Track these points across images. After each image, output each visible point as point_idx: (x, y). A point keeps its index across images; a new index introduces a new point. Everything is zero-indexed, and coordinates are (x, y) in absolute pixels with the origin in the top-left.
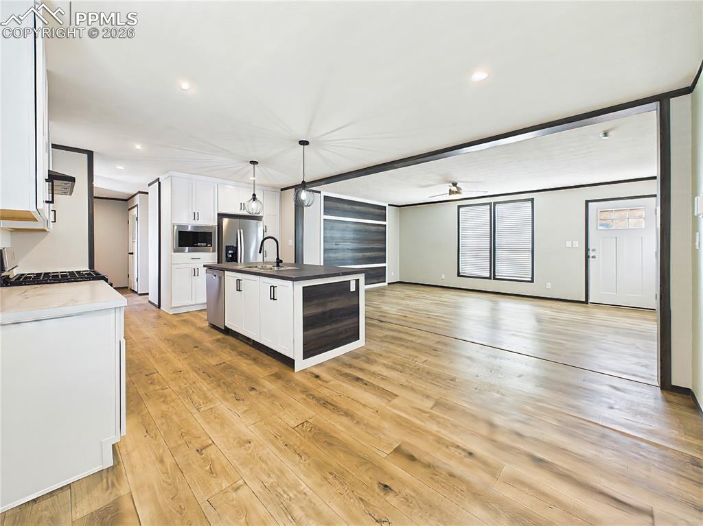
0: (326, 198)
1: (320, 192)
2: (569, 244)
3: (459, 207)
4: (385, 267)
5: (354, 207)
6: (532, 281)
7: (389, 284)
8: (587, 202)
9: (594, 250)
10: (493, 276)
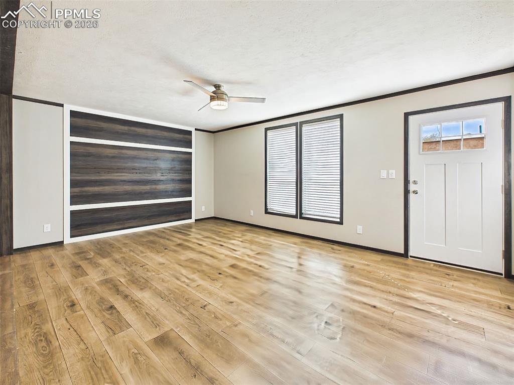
0: (73, 114)
1: (62, 105)
2: (384, 174)
3: (267, 130)
4: (190, 202)
5: (133, 128)
6: (341, 223)
7: (196, 220)
8: (407, 115)
9: (415, 182)
10: (299, 215)
